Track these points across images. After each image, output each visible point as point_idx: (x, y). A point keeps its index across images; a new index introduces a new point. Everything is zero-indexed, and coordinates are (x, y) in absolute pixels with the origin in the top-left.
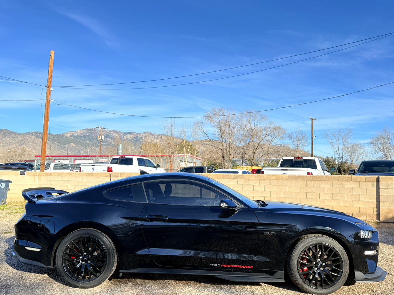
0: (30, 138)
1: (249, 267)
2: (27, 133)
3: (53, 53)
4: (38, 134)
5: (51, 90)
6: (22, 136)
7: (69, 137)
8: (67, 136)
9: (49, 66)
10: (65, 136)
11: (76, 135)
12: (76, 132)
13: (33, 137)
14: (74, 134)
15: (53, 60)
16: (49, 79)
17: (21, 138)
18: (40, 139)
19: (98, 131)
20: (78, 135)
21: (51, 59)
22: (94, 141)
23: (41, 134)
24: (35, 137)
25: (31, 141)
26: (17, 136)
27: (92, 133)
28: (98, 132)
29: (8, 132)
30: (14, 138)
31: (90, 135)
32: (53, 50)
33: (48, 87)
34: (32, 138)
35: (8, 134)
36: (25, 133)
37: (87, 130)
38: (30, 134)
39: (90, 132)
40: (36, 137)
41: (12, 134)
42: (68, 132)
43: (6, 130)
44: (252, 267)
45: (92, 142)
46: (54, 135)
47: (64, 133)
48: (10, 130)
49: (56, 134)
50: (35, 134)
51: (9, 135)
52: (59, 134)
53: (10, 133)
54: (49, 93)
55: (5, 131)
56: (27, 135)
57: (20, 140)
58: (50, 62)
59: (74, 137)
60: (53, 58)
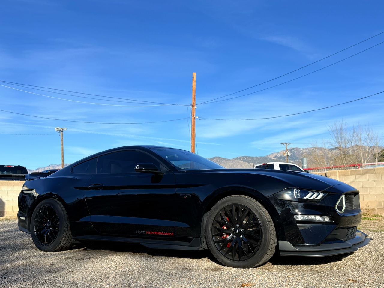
0: (238, 162)
1: (170, 234)
2: (235, 158)
3: (194, 74)
4: (245, 158)
5: (195, 108)
6: (231, 161)
7: (273, 158)
8: (270, 158)
9: (192, 86)
10: (269, 158)
11: (280, 155)
12: (279, 153)
13: (241, 161)
14: (277, 155)
15: (195, 81)
16: (193, 98)
17: (231, 163)
18: (247, 163)
19: (300, 149)
20: (281, 156)
21: (194, 80)
22: (298, 160)
23: (247, 158)
24: (242, 161)
25: (239, 165)
26: (227, 161)
27: (295, 152)
28: (301, 151)
29: (220, 159)
30: (225, 164)
31: (293, 155)
32: (195, 72)
33: (192, 106)
34: (240, 163)
35: (220, 160)
36: (234, 159)
37: (289, 149)
38: (238, 159)
39: (293, 152)
40: (244, 161)
41: (223, 160)
42: (271, 154)
43: (219, 157)
44: (173, 234)
45: (295, 161)
46: (259, 158)
47: (268, 155)
48: (221, 157)
49: (261, 157)
50: (243, 159)
51: (221, 162)
52: (263, 157)
53: (221, 159)
54: (193, 111)
55: (217, 158)
56: (235, 160)
57: (230, 165)
58: (193, 83)
59: (277, 158)
60: (195, 79)
